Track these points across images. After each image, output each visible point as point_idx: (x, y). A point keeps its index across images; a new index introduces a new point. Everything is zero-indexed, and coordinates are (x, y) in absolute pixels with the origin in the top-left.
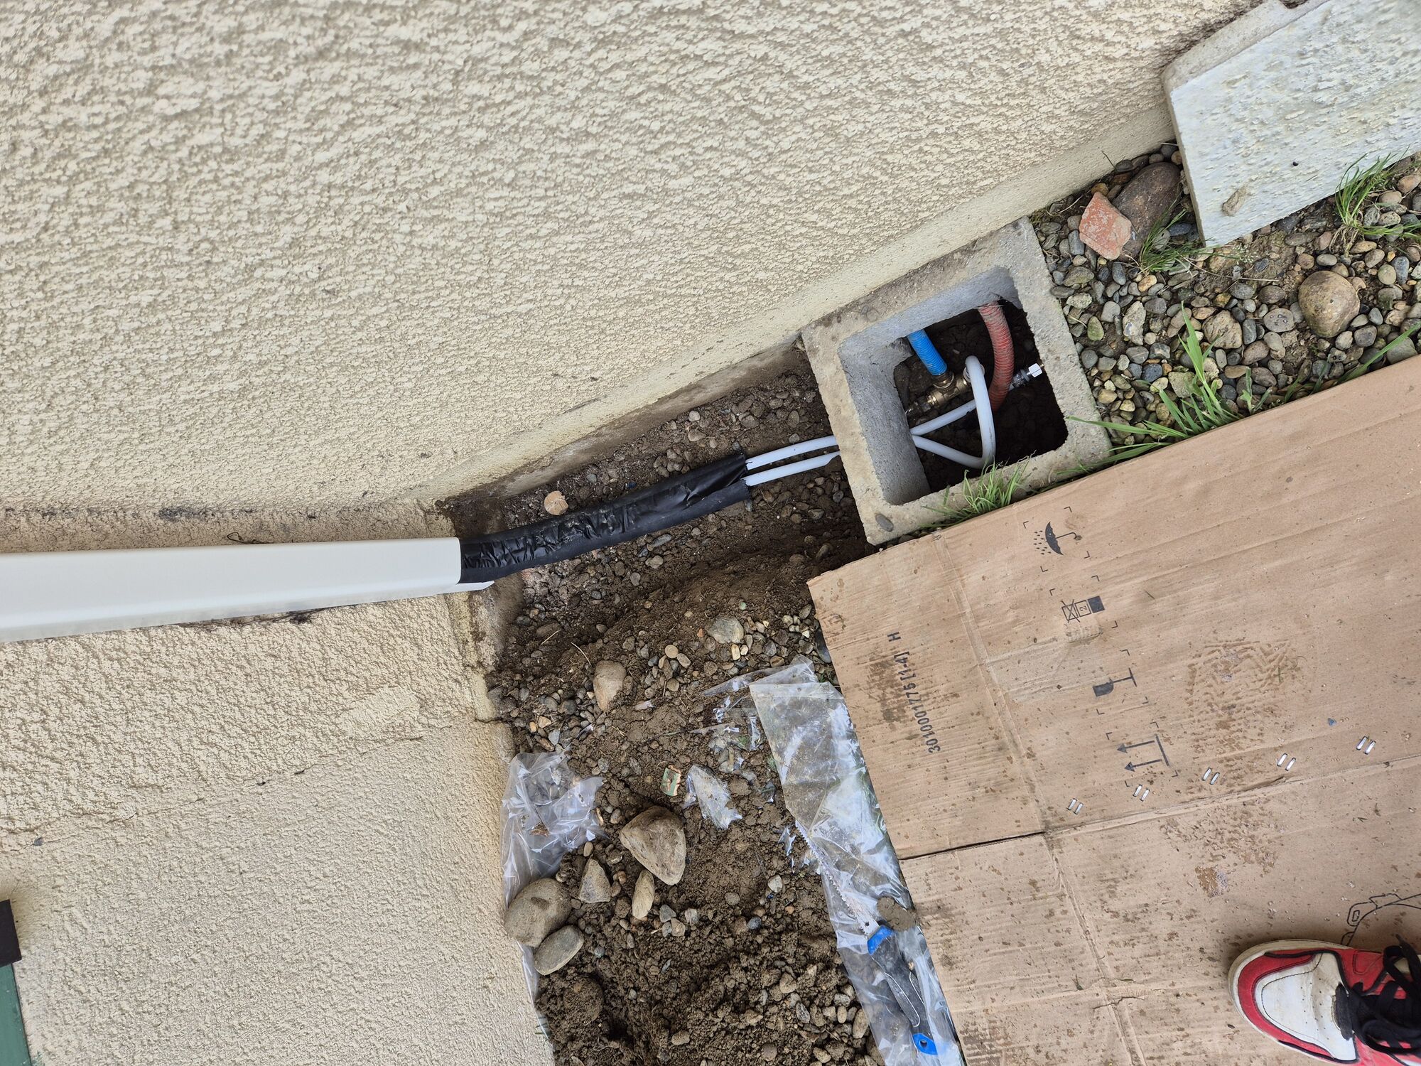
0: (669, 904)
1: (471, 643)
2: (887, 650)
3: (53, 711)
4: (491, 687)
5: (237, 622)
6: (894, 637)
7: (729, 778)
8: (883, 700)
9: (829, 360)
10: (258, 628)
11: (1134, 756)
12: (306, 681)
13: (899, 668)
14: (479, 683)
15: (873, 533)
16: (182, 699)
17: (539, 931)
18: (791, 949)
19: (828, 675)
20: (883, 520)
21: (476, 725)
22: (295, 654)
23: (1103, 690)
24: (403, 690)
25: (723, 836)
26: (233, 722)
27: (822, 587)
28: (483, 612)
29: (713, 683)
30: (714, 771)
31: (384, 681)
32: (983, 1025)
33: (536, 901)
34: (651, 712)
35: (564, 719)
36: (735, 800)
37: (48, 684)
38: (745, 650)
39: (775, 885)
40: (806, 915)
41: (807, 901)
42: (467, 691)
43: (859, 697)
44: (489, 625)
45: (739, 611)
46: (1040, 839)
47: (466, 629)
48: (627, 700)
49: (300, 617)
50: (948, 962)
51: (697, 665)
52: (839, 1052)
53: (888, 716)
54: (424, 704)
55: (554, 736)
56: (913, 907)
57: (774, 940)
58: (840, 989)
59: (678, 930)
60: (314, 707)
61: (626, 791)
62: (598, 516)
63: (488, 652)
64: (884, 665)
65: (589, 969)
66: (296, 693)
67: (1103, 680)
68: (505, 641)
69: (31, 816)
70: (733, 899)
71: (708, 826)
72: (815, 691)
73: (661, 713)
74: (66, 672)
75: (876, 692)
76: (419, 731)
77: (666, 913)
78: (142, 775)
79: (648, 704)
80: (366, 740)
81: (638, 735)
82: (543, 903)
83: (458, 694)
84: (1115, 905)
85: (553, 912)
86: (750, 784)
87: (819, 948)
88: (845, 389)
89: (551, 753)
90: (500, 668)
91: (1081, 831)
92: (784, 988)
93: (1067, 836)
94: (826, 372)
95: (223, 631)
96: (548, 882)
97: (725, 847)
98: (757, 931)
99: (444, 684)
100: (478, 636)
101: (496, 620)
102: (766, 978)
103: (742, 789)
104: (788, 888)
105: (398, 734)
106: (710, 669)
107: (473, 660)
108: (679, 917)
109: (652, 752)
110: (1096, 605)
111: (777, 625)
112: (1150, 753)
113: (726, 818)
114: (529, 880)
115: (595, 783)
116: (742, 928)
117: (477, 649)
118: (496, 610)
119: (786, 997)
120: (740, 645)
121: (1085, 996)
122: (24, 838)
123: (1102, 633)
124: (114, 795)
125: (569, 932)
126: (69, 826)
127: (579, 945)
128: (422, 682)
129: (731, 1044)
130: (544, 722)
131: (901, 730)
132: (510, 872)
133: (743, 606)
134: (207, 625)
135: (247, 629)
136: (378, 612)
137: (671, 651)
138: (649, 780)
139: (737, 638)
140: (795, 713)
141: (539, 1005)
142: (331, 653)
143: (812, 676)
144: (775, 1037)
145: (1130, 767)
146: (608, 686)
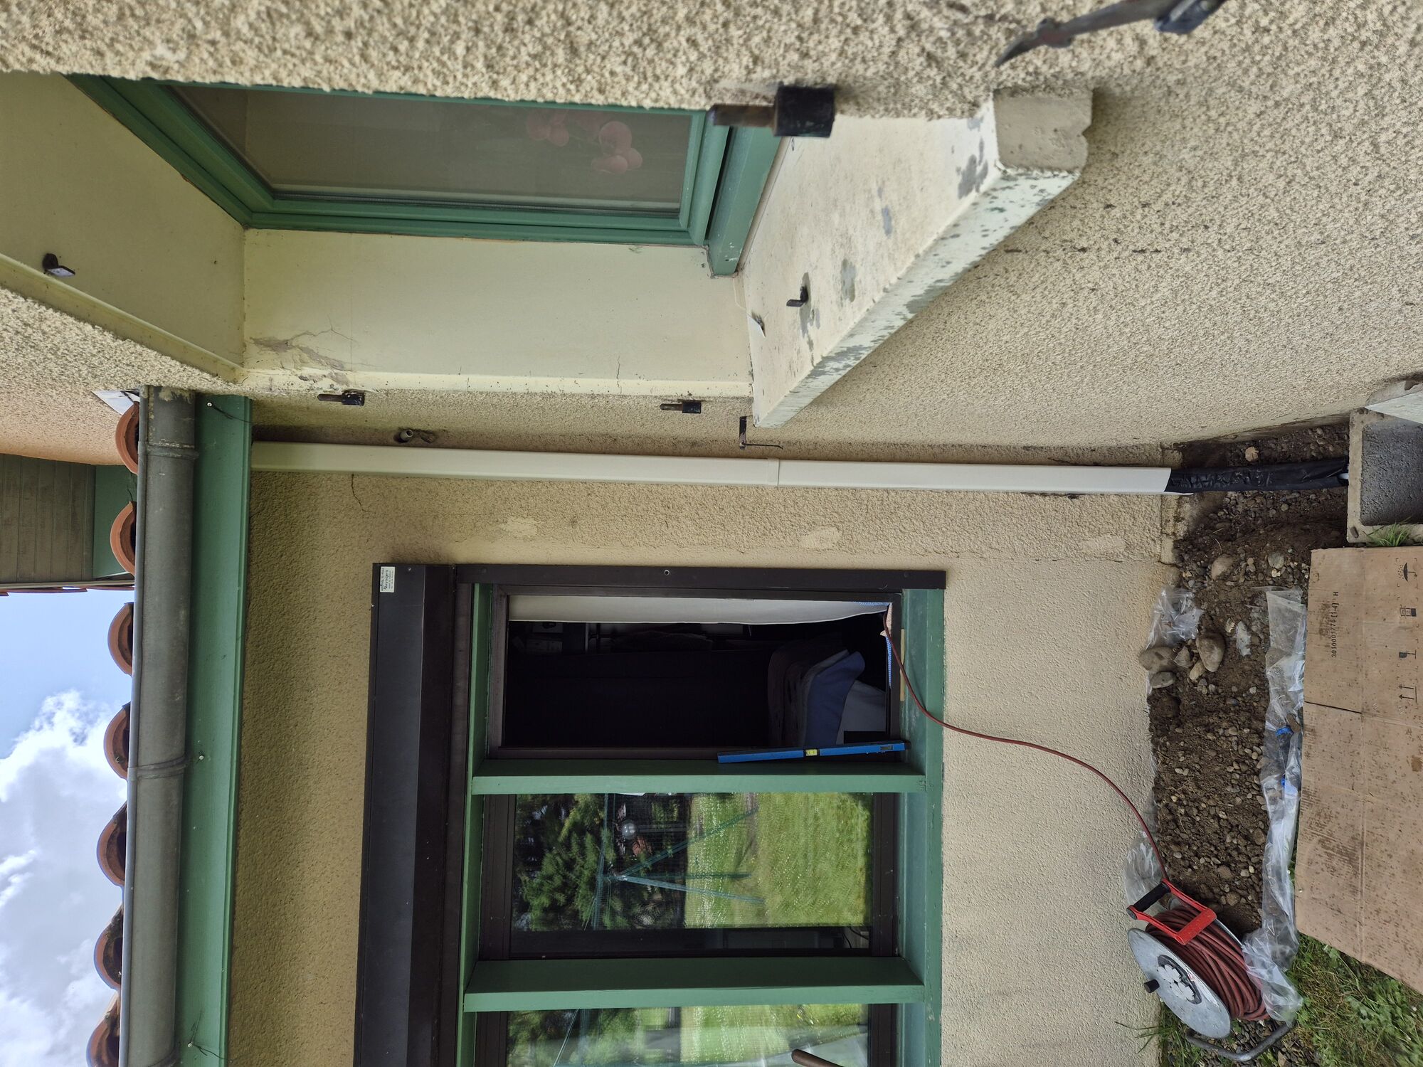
0: (1207, 680)
1: (1172, 522)
2: (1330, 600)
3: (971, 516)
4: (1175, 547)
5: (1044, 494)
6: (1336, 594)
7: (1253, 634)
8: (1321, 624)
9: (1357, 433)
10: (1052, 498)
11: (1404, 692)
12: (1068, 524)
13: (1332, 610)
14: (1169, 544)
15: (1350, 537)
16: (1014, 521)
17: (1156, 668)
18: (1243, 719)
19: (1305, 602)
20: (1355, 530)
21: (1159, 564)
22: (1067, 511)
23: (1403, 655)
24: (1119, 538)
25: (1241, 658)
26: (1032, 534)
27: (1317, 555)
28: (1187, 507)
29: (1259, 585)
30: (1248, 628)
31: (1109, 531)
32: (1312, 789)
33: (1157, 654)
34: (1231, 587)
35: (1197, 577)
36: (1252, 645)
37: (972, 507)
38: (1279, 574)
39: (1253, 690)
40: (1261, 709)
41: (1263, 703)
42: (1158, 546)
43: (1313, 618)
44: (1189, 514)
45: (1286, 553)
46: (1358, 715)
47: (1171, 514)
48: (1224, 577)
49: (1073, 496)
50: (1308, 755)
51: (1256, 573)
52: (1244, 768)
53: (1321, 632)
54: (1128, 546)
55: (1191, 583)
56: (1302, 725)
57: (1237, 712)
58: (1259, 745)
59: (1205, 691)
60: (1069, 535)
61: (1210, 622)
62: (1255, 474)
63: (1182, 529)
64: (1326, 606)
65: (1174, 695)
66: (1062, 528)
67: (1404, 651)
68: (1197, 525)
69: (958, 548)
70: (1234, 689)
71: (1237, 651)
72: (1297, 607)
73: (1234, 590)
74: (978, 504)
75: (1320, 618)
76: (1121, 558)
77: (1203, 682)
78: (994, 545)
79: (1233, 584)
80: (1090, 555)
81: (1222, 598)
82: (1161, 657)
83: (1152, 546)
84: (1377, 758)
85: (1165, 663)
86: (1260, 640)
87: (1255, 723)
88: (1360, 453)
89: (1188, 590)
90: (1185, 539)
91: (1375, 719)
92: (1230, 732)
93: (1368, 718)
94: (1355, 439)
95: (1037, 497)
96: (1168, 649)
97: (1240, 665)
98: (1234, 706)
99: (1145, 540)
100: (1178, 519)
101: (1195, 512)
102: (1225, 724)
103: (1256, 641)
104: (1258, 694)
105: (1108, 556)
106: (1261, 577)
107: (1170, 531)
108: (1207, 687)
109: (1226, 608)
110: (1413, 613)
111: (1299, 565)
112: (1410, 694)
113: (1246, 652)
114: (1161, 644)
115: (1201, 612)
116: (1231, 702)
117: (1175, 525)
118: (1197, 507)
119: (1230, 736)
120: (1278, 571)
121: (1355, 794)
122: (955, 554)
123: (1410, 630)
124: (983, 549)
125: (1168, 674)
126: (967, 554)
127: (1171, 682)
128: (1131, 536)
129: (1197, 742)
130: (1189, 574)
131: (1325, 641)
132: (1151, 637)
133: (1290, 551)
134: (1031, 494)
135: (1047, 498)
136: (1116, 499)
137: (1250, 561)
138: (1221, 620)
139: (1277, 567)
140: (1284, 614)
141: (1149, 700)
142: (1085, 514)
143: (1299, 599)
144: (1219, 749)
145: (1401, 697)
146: (1218, 568)
